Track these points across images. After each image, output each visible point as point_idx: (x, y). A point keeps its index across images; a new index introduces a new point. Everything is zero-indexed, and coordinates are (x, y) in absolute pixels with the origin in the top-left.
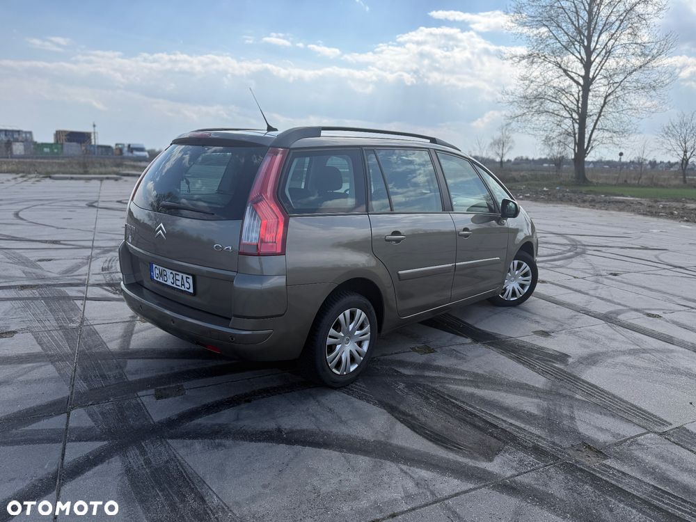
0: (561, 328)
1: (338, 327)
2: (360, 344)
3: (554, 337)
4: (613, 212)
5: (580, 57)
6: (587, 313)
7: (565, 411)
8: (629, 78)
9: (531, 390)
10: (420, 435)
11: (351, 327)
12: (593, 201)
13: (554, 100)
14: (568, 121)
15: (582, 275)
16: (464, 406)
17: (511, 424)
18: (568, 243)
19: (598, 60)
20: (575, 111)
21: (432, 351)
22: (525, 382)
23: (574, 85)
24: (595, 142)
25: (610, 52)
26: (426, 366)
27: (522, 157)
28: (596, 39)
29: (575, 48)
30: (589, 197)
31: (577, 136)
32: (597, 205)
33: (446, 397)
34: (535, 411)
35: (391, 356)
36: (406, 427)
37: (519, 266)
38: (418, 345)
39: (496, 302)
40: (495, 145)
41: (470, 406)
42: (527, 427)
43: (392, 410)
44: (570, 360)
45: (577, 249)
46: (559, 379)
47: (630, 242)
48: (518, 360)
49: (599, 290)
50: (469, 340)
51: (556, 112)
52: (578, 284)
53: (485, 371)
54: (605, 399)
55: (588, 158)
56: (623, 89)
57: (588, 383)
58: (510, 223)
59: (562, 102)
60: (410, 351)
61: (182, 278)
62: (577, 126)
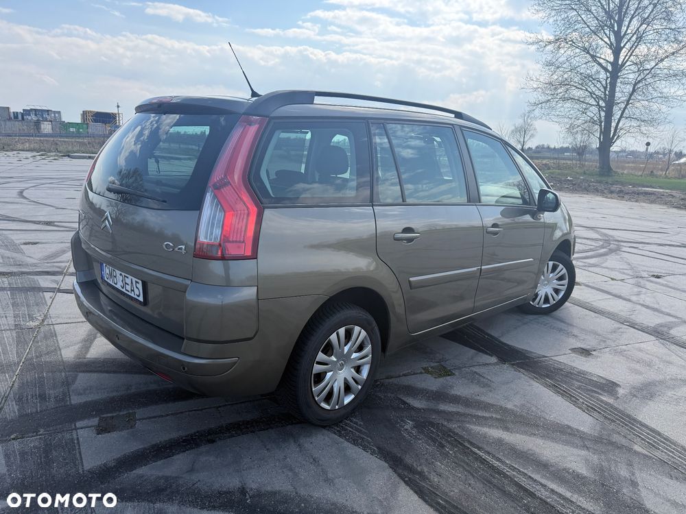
0: (603, 345)
1: (328, 349)
2: (358, 369)
3: (597, 357)
4: (644, 204)
5: (609, 42)
6: (633, 325)
7: (624, 472)
8: (661, 65)
9: (575, 435)
10: (431, 506)
11: (346, 349)
12: (621, 191)
13: (580, 86)
14: (595, 109)
15: (621, 276)
16: (489, 458)
17: (552, 491)
18: (600, 237)
19: (628, 46)
20: (602, 99)
21: (448, 373)
22: (566, 423)
23: (602, 72)
24: (622, 131)
25: (641, 37)
26: (440, 396)
27: (543, 145)
28: (627, 23)
29: (605, 33)
30: (616, 188)
31: (603, 124)
32: (626, 196)
33: (466, 444)
34: (583, 471)
35: (398, 379)
36: (412, 492)
37: (555, 268)
38: (433, 364)
39: (526, 309)
40: (516, 132)
41: (499, 460)
42: (575, 497)
43: (396, 463)
44: (621, 391)
45: (611, 246)
46: (609, 419)
47: (668, 238)
48: (555, 388)
49: (642, 296)
50: (494, 360)
51: (582, 100)
52: (616, 287)
53: (515, 406)
54: (673, 452)
55: (614, 148)
56: (654, 76)
57: (647, 427)
58: (547, 217)
59: (589, 90)
60: (421, 373)
61: (132, 282)
62: (603, 114)
